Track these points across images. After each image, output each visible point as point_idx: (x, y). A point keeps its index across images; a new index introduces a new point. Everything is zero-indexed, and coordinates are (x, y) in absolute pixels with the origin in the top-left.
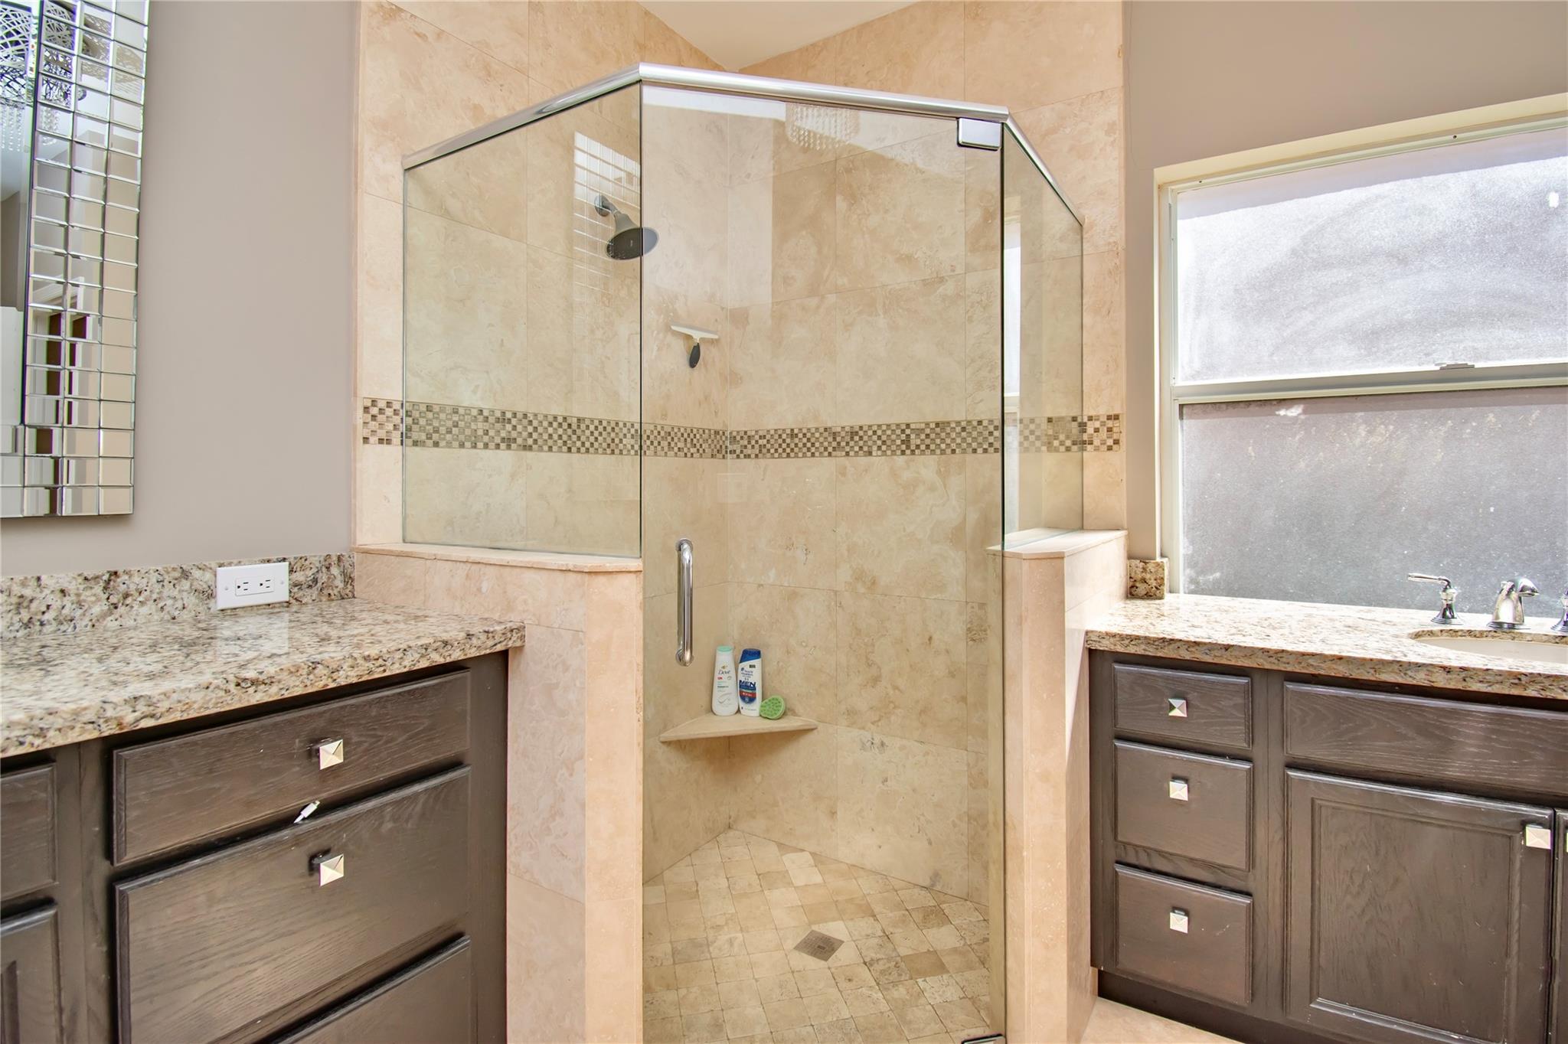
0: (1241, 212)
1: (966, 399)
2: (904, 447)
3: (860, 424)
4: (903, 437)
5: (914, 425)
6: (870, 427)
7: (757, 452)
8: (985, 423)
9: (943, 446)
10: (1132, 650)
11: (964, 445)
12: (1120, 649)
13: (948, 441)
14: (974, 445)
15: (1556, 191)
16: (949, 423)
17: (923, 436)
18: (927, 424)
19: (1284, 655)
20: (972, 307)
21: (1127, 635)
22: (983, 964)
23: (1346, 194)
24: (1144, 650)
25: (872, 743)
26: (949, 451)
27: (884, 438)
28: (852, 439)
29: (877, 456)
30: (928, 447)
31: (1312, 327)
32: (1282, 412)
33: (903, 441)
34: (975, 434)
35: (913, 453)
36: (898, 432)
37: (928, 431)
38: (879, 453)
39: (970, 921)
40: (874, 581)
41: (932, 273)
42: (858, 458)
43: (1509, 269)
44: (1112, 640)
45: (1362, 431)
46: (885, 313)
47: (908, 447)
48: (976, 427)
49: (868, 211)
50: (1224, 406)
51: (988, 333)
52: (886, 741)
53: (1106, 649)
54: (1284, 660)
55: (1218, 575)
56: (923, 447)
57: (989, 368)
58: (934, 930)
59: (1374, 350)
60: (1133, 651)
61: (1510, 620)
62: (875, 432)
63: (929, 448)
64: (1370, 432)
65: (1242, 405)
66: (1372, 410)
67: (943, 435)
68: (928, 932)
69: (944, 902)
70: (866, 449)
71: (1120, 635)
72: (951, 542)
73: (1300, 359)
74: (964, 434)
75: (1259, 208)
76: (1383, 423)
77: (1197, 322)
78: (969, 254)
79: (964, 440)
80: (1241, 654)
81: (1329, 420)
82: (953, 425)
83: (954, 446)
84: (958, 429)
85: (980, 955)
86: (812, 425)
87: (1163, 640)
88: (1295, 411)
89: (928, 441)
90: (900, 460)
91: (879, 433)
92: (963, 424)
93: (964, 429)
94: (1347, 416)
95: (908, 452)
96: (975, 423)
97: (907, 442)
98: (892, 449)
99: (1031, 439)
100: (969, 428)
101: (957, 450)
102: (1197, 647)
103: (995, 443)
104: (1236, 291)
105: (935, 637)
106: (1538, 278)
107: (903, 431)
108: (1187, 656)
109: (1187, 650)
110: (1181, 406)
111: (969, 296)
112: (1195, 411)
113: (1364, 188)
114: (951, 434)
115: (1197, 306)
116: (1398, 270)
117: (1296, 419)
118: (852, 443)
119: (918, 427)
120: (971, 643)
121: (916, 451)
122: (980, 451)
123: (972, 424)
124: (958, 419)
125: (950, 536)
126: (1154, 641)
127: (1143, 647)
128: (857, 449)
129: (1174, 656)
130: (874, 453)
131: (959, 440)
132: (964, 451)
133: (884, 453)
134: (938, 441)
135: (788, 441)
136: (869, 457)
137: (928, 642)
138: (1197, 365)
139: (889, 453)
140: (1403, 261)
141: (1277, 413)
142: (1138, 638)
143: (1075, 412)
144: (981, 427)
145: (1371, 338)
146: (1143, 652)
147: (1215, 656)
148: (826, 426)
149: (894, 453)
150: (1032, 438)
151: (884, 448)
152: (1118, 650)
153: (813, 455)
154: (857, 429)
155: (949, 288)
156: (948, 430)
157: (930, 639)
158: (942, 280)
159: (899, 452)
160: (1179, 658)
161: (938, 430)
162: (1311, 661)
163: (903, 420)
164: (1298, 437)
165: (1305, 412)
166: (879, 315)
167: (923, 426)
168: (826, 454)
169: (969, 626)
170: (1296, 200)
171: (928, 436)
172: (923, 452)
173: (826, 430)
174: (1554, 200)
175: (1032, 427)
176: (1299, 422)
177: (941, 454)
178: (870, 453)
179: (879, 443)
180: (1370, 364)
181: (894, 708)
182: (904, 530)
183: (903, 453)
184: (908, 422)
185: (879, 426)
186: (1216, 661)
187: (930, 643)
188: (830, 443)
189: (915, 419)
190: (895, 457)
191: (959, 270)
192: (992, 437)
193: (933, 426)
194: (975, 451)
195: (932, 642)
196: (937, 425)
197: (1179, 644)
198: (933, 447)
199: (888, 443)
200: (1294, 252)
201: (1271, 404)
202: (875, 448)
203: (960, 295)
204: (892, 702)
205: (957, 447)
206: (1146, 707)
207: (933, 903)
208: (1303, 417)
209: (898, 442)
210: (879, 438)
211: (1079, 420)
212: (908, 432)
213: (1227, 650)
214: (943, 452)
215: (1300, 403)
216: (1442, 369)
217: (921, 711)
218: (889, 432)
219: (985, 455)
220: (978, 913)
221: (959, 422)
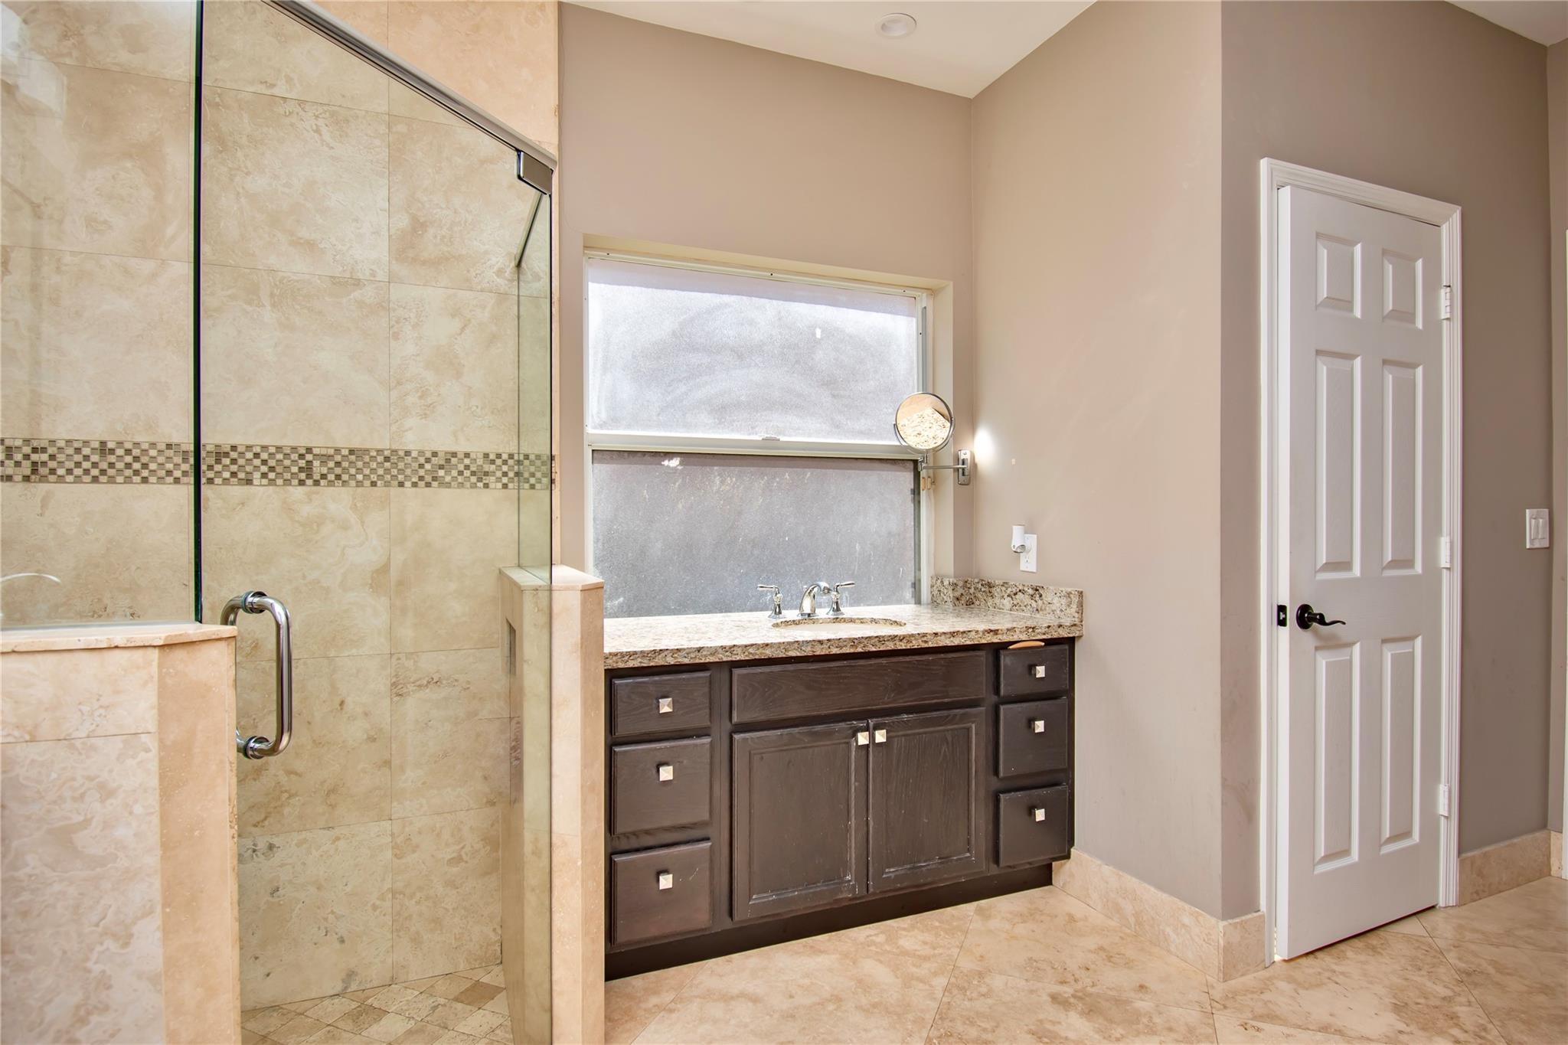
0: (637, 289)
1: (390, 425)
2: (303, 476)
3: (233, 442)
4: (302, 463)
5: (318, 449)
6: (249, 448)
7: (28, 472)
8: (415, 454)
9: (360, 477)
10: (631, 664)
11: (388, 477)
12: (621, 665)
13: (367, 471)
14: (401, 478)
15: (820, 328)
16: (368, 450)
17: (331, 464)
18: (337, 450)
19: (735, 648)
20: (397, 322)
21: (627, 652)
22: (446, 1028)
23: (707, 295)
24: (641, 662)
25: (254, 851)
26: (367, 483)
27: (272, 463)
28: (218, 461)
29: (261, 485)
30: (338, 477)
31: (685, 397)
32: (666, 463)
33: (301, 469)
34: (401, 465)
35: (317, 483)
36: (295, 456)
37: (338, 458)
38: (265, 482)
39: (407, 1000)
40: (257, 644)
41: (344, 271)
42: (230, 487)
43: (795, 375)
44: (614, 658)
45: (717, 480)
46: (274, 305)
47: (309, 476)
48: (403, 458)
49: (247, 168)
50: (626, 454)
51: (418, 355)
52: (275, 841)
53: (610, 667)
54: (735, 652)
55: (621, 599)
56: (331, 477)
57: (419, 394)
58: (375, 1027)
59: (723, 420)
60: (631, 666)
61: (809, 612)
62: (257, 455)
63: (340, 479)
64: (722, 482)
65: (639, 454)
66: (723, 466)
67: (360, 464)
68: (369, 1033)
69: (368, 998)
70: (242, 475)
71: (622, 653)
72: (371, 587)
73: (678, 421)
74: (387, 465)
75: (650, 289)
76: (729, 476)
77: (604, 377)
78: (394, 262)
79: (388, 471)
80: (709, 653)
81: (697, 470)
82: (374, 454)
83: (374, 478)
84: (380, 459)
85: (438, 1022)
86: (144, 438)
87: (655, 651)
88: (674, 463)
89: (338, 471)
90: (297, 492)
91: (264, 456)
92: (387, 453)
93: (387, 459)
94: (708, 469)
95: (309, 482)
96: (401, 453)
97: (308, 469)
98: (285, 477)
99: (465, 475)
100: (394, 459)
101: (379, 483)
102: (679, 653)
103: (426, 476)
104: (634, 357)
105: (349, 700)
106: (810, 384)
107: (302, 456)
108: (671, 661)
109: (672, 656)
110: (593, 450)
111: (394, 310)
112: (604, 457)
113: (718, 295)
114: (371, 463)
115: (603, 363)
116: (737, 363)
117: (675, 469)
118: (218, 468)
119: (325, 453)
120: (396, 699)
121: (322, 481)
122: (408, 484)
123: (397, 455)
124: (379, 447)
125: (370, 582)
126: (648, 654)
127: (639, 660)
128: (227, 475)
129: (663, 664)
130: (256, 482)
131: (381, 472)
132: (387, 484)
133: (272, 482)
134: (353, 471)
135: (95, 458)
136: (248, 487)
137: (339, 708)
138: (604, 416)
139: (280, 482)
140: (741, 357)
141: (663, 463)
142: (635, 653)
143: (513, 449)
144: (409, 458)
145: (722, 410)
146: (639, 665)
147: (691, 658)
148: (168, 441)
149: (287, 482)
150: (467, 473)
151: (272, 475)
152: (620, 667)
153: (145, 480)
154: (228, 449)
155: (368, 294)
156: (367, 458)
157: (342, 703)
158: (358, 283)
159: (295, 482)
160: (666, 664)
161: (353, 458)
162: (751, 650)
163: (302, 442)
164: (677, 484)
165: (681, 464)
166: (264, 306)
167: (331, 452)
168: (170, 479)
169: (394, 680)
170: (676, 291)
171: (338, 464)
172: (331, 483)
173: (169, 446)
174: (818, 334)
175: (467, 461)
176: (678, 472)
177: (357, 486)
178: (249, 482)
179: (264, 469)
180: (721, 431)
181: (288, 798)
182: (304, 577)
183: (302, 483)
184: (310, 445)
185: (264, 448)
186: (692, 661)
187: (342, 709)
188: (177, 465)
189: (319, 442)
190: (290, 488)
191: (381, 276)
192: (423, 470)
193: (345, 452)
194: (401, 484)
195: (345, 707)
196: (352, 452)
197: (666, 653)
198: (345, 477)
199: (279, 469)
200: (674, 333)
201: (660, 456)
202: (257, 475)
203: (382, 306)
204: (286, 791)
205: (378, 479)
206: (641, 711)
207: (354, 1005)
208: (680, 468)
209: (295, 469)
210: (264, 462)
211: (516, 457)
212: (309, 457)
213: (699, 651)
214: (359, 484)
215: (677, 457)
216: (763, 439)
217: (329, 791)
218: (280, 456)
219: (414, 489)
220: (411, 991)
221: (382, 451)
